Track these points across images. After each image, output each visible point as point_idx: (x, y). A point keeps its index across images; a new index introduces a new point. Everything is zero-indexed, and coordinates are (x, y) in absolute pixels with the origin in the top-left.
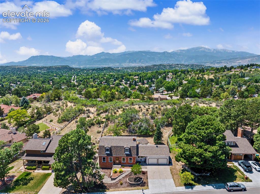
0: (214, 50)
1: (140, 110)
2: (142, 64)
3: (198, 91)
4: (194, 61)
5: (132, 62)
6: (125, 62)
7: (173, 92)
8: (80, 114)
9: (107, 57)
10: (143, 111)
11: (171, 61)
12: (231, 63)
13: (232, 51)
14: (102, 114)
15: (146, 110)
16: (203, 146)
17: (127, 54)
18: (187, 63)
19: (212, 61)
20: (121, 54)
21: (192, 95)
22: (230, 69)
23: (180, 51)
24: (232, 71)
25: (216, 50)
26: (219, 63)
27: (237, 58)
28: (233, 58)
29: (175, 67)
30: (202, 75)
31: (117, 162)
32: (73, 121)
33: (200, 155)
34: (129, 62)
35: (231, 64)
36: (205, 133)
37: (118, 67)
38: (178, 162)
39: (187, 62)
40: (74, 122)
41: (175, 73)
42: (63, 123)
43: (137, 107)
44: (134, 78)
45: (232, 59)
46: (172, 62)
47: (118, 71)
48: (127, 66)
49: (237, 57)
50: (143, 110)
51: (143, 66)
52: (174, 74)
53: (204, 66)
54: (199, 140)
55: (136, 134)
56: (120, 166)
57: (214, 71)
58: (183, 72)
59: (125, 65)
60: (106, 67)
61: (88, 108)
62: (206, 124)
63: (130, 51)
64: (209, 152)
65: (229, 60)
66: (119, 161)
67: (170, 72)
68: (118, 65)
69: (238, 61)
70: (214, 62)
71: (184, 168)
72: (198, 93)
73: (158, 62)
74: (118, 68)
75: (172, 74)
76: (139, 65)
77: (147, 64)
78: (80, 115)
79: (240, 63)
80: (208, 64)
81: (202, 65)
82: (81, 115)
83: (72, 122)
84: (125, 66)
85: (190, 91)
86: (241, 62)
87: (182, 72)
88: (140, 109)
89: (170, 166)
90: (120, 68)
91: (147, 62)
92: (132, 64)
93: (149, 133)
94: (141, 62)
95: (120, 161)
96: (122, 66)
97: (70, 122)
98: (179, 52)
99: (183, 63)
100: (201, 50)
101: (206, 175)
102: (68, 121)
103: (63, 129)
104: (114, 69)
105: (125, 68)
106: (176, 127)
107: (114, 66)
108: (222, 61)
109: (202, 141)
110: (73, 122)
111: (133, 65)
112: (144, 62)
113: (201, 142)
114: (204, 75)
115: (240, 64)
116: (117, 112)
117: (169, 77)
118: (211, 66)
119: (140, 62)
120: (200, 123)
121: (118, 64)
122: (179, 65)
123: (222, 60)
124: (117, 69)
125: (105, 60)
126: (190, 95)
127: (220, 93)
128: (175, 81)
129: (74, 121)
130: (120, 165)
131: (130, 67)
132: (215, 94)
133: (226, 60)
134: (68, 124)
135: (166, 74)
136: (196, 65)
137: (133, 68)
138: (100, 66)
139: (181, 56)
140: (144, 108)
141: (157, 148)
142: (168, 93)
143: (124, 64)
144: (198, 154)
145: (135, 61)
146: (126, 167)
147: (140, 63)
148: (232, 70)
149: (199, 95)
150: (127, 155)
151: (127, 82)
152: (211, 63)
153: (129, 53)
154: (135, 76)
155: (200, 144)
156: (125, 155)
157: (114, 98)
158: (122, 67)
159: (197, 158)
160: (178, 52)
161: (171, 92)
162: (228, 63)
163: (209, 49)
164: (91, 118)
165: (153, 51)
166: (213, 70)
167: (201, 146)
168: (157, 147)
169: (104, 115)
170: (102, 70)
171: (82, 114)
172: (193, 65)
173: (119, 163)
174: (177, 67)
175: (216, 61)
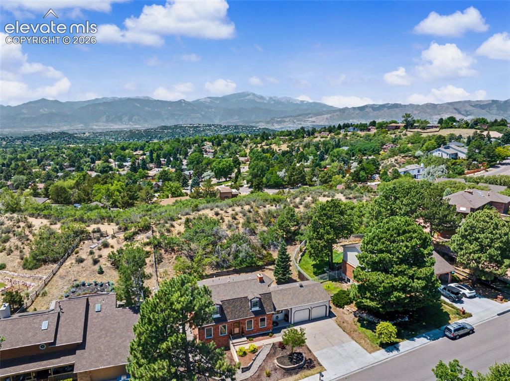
0: (271, 98)
1: (220, 218)
2: (135, 125)
3: (281, 174)
4: (236, 119)
5: (113, 121)
6: (98, 121)
7: (228, 179)
8: (81, 241)
9: (54, 111)
10: (226, 222)
11: (194, 118)
12: (299, 122)
13: (301, 101)
14: (138, 235)
15: (233, 218)
16: (405, 271)
17: (99, 104)
18: (224, 124)
19: (269, 120)
20: (87, 104)
21: (272, 182)
22: (311, 133)
23: (209, 99)
24: (317, 137)
25: (274, 99)
26: (281, 123)
27: (309, 114)
28: (304, 114)
29: (204, 131)
30: (267, 145)
31: (235, 332)
32: (68, 259)
33: (404, 288)
34: (107, 121)
35: (301, 124)
36: (407, 247)
37: (83, 131)
38: (341, 309)
39: (225, 122)
40: (74, 261)
41: (216, 141)
42: (42, 267)
43: (210, 214)
44: (135, 153)
45: (300, 115)
46: (197, 120)
47: (86, 140)
48: (103, 129)
49: (309, 111)
50: (226, 219)
51: (138, 129)
52: (214, 144)
53: (256, 127)
54: (397, 261)
55: (230, 269)
56: (245, 339)
57: (287, 138)
58: (232, 140)
59: (98, 127)
60: (55, 133)
61: (94, 227)
62: (405, 232)
63: (108, 98)
64: (418, 279)
65: (296, 116)
66: (241, 328)
67: (205, 140)
68: (82, 127)
69: (310, 119)
70: (272, 121)
71: (359, 316)
72: (283, 179)
73: (168, 120)
74: (85, 134)
75: (211, 143)
76: (128, 126)
77: (146, 125)
78: (82, 243)
79: (314, 122)
80: (263, 124)
81: (254, 127)
82: (84, 243)
83: (68, 263)
84: (98, 129)
85: (268, 175)
86: (315, 120)
87: (229, 140)
88: (218, 217)
89: (333, 318)
90: (87, 134)
91: (146, 121)
92: (112, 125)
93: (255, 263)
94: (133, 120)
95: (243, 329)
96: (92, 129)
97: (62, 264)
98: (208, 102)
99: (217, 122)
100: (248, 97)
101: (403, 320)
102: (55, 261)
103: (49, 281)
104: (75, 135)
105: (101, 134)
106: (319, 244)
107: (72, 130)
108: (285, 119)
109: (402, 261)
110: (70, 262)
111: (116, 127)
112: (140, 121)
113: (400, 264)
114: (271, 144)
115: (314, 124)
116: (172, 229)
117: (208, 150)
118: (267, 127)
119: (130, 120)
120: (393, 230)
121: (82, 125)
122: (211, 126)
123: (285, 117)
124: (82, 135)
125: (50, 117)
126: (268, 182)
127: (330, 176)
128: (222, 156)
129: (71, 260)
130: (243, 337)
131: (111, 131)
132: (324, 177)
133: (291, 116)
134: (59, 268)
135: (200, 143)
136: (243, 127)
137: (118, 133)
138: (37, 129)
139: (213, 110)
140: (227, 215)
141: (302, 288)
142: (221, 180)
143: (96, 126)
144: (400, 285)
145: (121, 120)
146: (257, 338)
147: (131, 123)
148: (316, 134)
149: (285, 182)
150: (255, 313)
151: (122, 163)
152: (268, 123)
153: (104, 102)
154: (136, 150)
155: (399, 268)
156: (253, 314)
157: (136, 199)
158: (92, 131)
159: (400, 294)
160: (206, 102)
161: (225, 180)
162: (294, 123)
163: (262, 98)
164: (112, 247)
165: (157, 99)
166: (284, 136)
167: (401, 271)
168: (301, 286)
169: (142, 238)
170: (48, 139)
171: (86, 242)
172: (238, 126)
173: (239, 333)
174: (208, 130)
175: (275, 119)
